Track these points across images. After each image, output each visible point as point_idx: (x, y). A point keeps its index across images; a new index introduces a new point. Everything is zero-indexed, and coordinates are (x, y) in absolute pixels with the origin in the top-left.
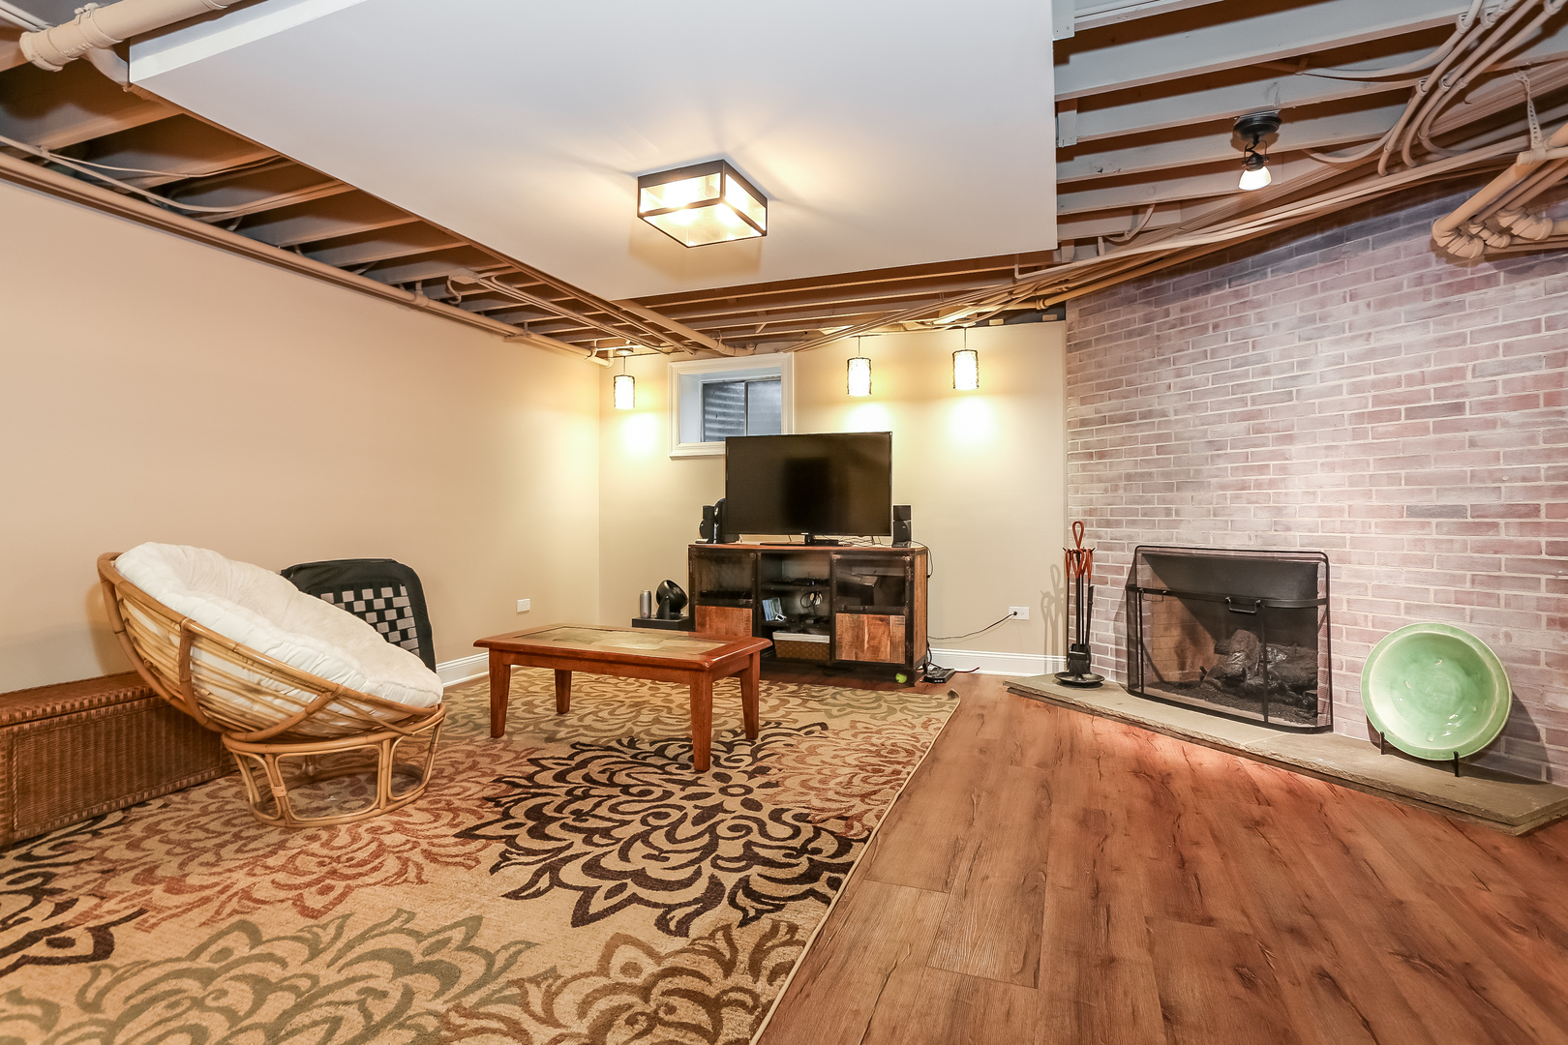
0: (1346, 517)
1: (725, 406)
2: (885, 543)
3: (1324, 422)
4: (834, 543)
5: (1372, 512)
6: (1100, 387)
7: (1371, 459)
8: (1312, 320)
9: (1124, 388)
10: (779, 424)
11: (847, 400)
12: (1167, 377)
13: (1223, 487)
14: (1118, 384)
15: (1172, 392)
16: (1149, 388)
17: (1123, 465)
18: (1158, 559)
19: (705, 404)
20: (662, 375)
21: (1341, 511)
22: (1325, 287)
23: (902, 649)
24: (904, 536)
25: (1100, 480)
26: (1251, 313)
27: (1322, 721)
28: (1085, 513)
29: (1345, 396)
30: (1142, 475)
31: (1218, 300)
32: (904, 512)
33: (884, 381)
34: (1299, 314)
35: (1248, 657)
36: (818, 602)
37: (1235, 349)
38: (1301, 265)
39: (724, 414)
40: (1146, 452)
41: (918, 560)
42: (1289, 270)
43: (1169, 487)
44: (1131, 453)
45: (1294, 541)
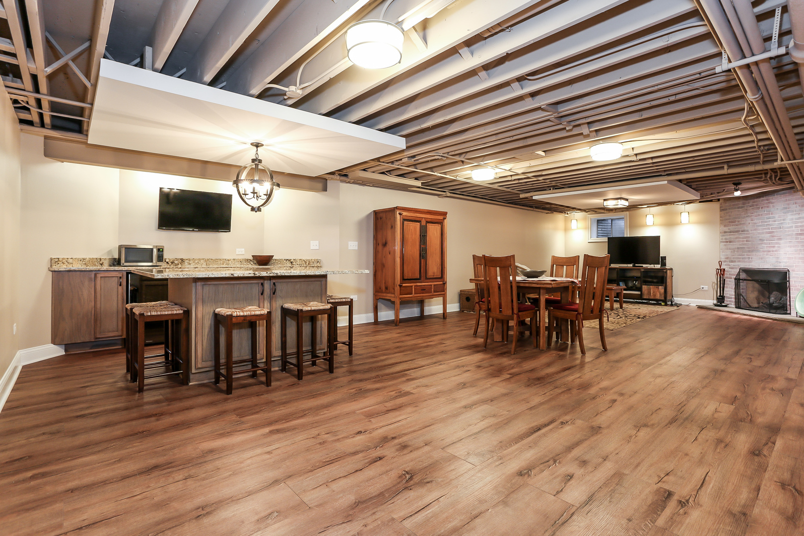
0: (794, 260)
1: (604, 226)
2: (658, 266)
3: (789, 235)
4: (642, 266)
5: (800, 258)
6: (730, 222)
7: (800, 245)
8: (786, 208)
9: (737, 223)
10: (624, 233)
11: (645, 226)
12: (749, 220)
13: (764, 252)
14: (735, 222)
15: (750, 225)
16: (744, 224)
17: (736, 245)
18: (747, 271)
19: (598, 225)
20: (585, 219)
21: (793, 258)
22: (789, 200)
23: (663, 296)
24: (664, 264)
25: (730, 249)
26: (771, 205)
27: (788, 312)
28: (725, 258)
29: (794, 229)
30: (741, 248)
31: (763, 200)
32: (664, 258)
33: (658, 220)
34: (783, 206)
35: (775, 299)
36: (637, 284)
37: (767, 214)
38: (783, 194)
39: (604, 228)
40: (743, 241)
41: (668, 271)
42: (781, 194)
43: (749, 251)
44: (739, 241)
45: (781, 266)
